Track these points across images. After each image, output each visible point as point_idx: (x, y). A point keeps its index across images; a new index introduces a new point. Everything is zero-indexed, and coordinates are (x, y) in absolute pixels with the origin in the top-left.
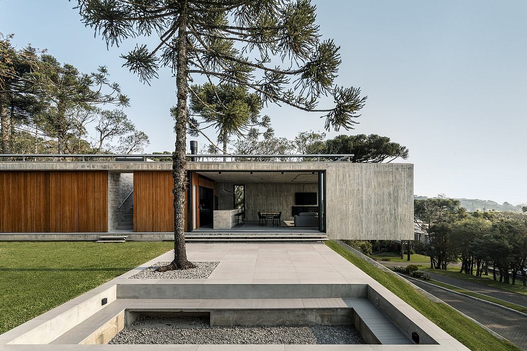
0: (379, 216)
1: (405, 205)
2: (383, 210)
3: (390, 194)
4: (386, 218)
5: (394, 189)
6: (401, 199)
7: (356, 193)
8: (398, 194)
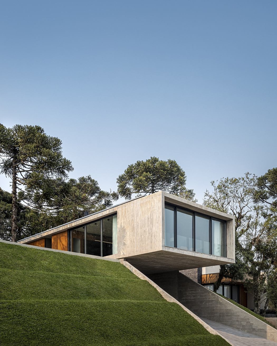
0: (142, 236)
1: (157, 225)
2: (145, 231)
3: (148, 219)
4: (146, 237)
5: (151, 214)
6: (155, 220)
7: (131, 222)
8: (153, 217)
